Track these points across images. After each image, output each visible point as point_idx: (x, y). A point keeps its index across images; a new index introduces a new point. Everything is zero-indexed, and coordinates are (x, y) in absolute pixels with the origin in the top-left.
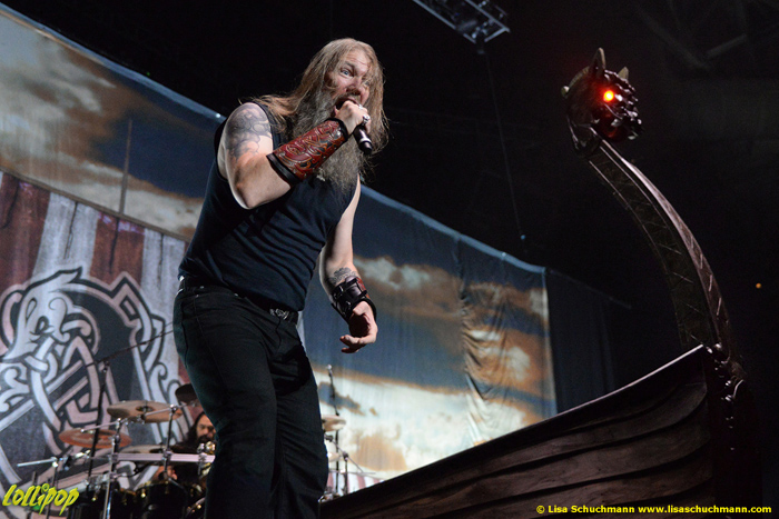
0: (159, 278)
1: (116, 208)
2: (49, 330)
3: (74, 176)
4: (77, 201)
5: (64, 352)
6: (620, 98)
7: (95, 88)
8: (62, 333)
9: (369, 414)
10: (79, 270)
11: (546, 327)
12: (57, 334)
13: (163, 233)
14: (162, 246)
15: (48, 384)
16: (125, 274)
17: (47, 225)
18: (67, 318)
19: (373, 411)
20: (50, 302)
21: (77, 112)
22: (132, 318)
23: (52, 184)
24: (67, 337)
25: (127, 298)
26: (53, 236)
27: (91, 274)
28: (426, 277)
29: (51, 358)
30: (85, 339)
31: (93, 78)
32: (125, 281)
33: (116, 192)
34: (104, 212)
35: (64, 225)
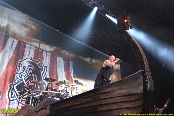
0: (46, 60)
1: (38, 47)
2: (26, 68)
3: (31, 41)
4: (31, 45)
5: (28, 72)
6: (128, 21)
7: (35, 25)
8: (28, 69)
9: (85, 86)
10: (31, 58)
11: (120, 71)
12: (27, 69)
13: (47, 52)
14: (46, 54)
15: (25, 78)
16: (40, 59)
17: (26, 49)
18: (29, 66)
19: (86, 85)
20: (26, 63)
21: (32, 29)
22: (41, 67)
23: (27, 42)
24: (29, 70)
25: (40, 63)
26: (27, 51)
27: (33, 58)
28: (97, 61)
29: (26, 73)
30: (32, 70)
31: (35, 23)
32: (40, 60)
33: (38, 44)
34: (36, 47)
35: (29, 50)
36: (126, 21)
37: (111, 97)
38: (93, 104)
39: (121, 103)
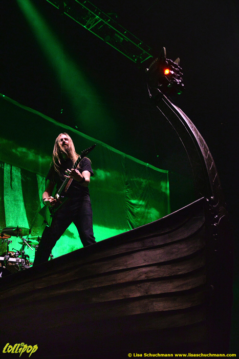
6: (172, 72)
36: (167, 72)
37: (125, 268)
38: (78, 288)
39: (148, 284)
